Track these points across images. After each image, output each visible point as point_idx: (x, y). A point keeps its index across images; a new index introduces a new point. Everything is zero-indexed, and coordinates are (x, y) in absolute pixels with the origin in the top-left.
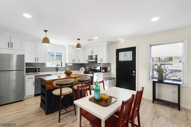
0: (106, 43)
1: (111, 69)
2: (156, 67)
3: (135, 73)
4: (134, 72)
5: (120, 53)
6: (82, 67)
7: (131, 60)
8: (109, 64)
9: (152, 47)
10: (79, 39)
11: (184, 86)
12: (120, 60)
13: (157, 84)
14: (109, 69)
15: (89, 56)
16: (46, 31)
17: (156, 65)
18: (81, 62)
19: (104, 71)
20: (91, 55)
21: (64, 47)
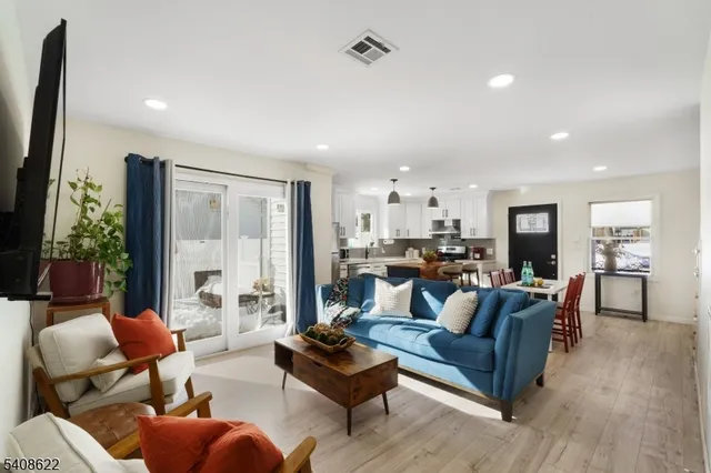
0: (486, 193)
1: (494, 252)
2: (602, 246)
3: (556, 260)
4: (553, 257)
5: (518, 216)
6: (411, 249)
7: (547, 231)
8: (490, 241)
9: (593, 206)
10: (433, 189)
11: (654, 279)
12: (518, 231)
13: (603, 280)
14: (489, 251)
15: (435, 222)
16: (394, 180)
17: (598, 242)
18: (413, 236)
19: (478, 256)
20: (441, 218)
21: (375, 199)
